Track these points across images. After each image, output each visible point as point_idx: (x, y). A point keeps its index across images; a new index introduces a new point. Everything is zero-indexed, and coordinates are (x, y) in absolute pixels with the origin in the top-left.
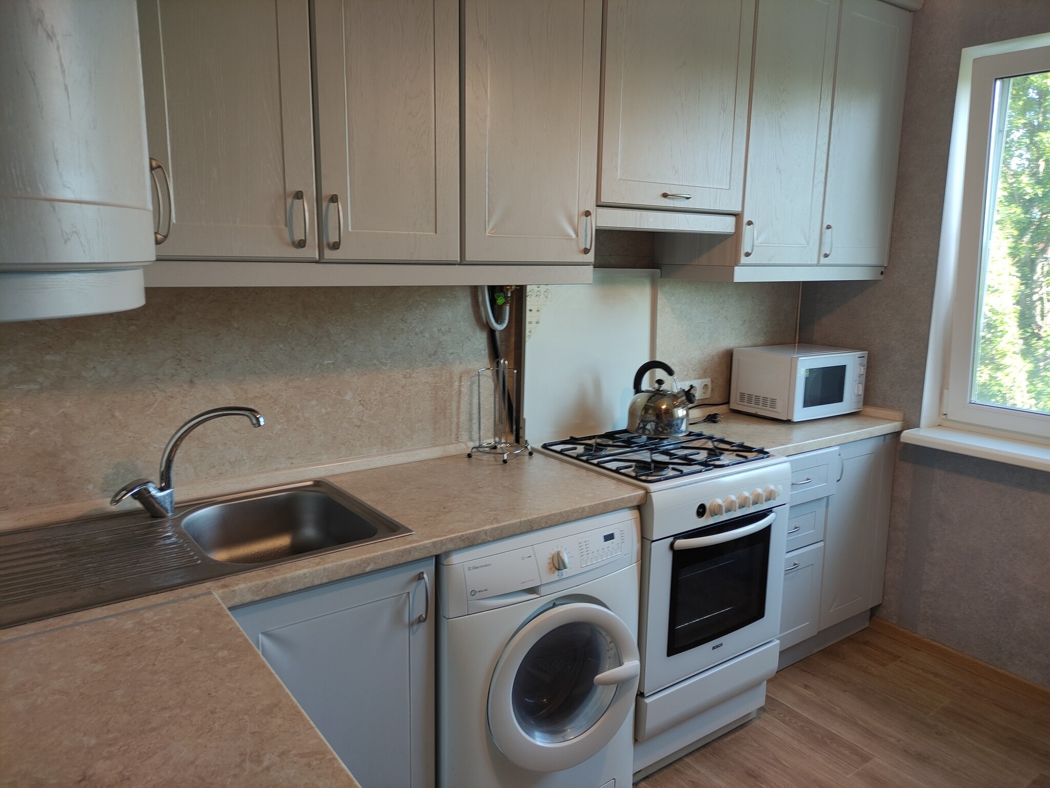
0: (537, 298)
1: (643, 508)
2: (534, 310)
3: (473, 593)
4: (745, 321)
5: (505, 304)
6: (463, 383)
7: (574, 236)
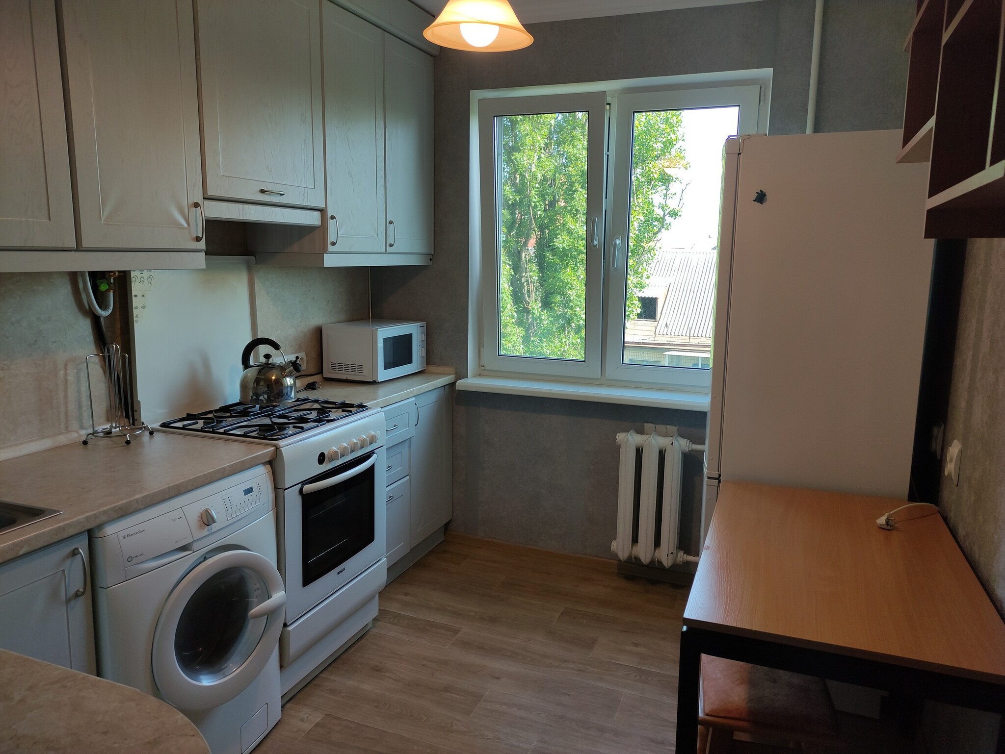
0: (141, 284)
1: (274, 463)
2: (139, 296)
3: (130, 559)
4: (328, 302)
5: (108, 290)
6: (69, 372)
7: (186, 225)
